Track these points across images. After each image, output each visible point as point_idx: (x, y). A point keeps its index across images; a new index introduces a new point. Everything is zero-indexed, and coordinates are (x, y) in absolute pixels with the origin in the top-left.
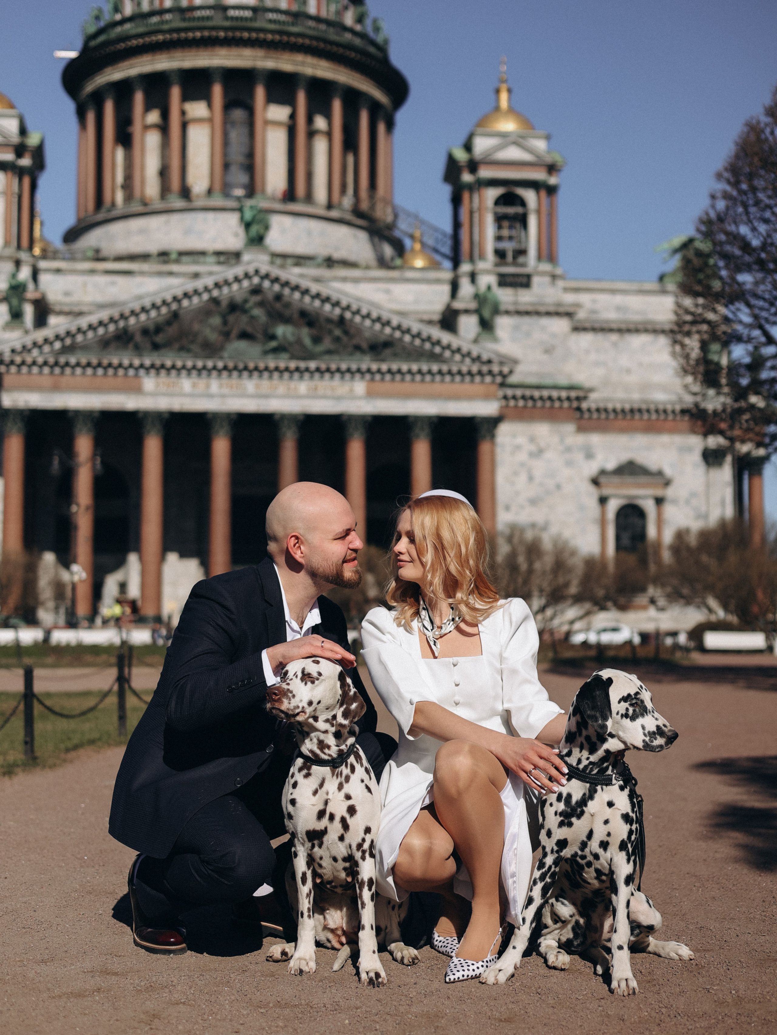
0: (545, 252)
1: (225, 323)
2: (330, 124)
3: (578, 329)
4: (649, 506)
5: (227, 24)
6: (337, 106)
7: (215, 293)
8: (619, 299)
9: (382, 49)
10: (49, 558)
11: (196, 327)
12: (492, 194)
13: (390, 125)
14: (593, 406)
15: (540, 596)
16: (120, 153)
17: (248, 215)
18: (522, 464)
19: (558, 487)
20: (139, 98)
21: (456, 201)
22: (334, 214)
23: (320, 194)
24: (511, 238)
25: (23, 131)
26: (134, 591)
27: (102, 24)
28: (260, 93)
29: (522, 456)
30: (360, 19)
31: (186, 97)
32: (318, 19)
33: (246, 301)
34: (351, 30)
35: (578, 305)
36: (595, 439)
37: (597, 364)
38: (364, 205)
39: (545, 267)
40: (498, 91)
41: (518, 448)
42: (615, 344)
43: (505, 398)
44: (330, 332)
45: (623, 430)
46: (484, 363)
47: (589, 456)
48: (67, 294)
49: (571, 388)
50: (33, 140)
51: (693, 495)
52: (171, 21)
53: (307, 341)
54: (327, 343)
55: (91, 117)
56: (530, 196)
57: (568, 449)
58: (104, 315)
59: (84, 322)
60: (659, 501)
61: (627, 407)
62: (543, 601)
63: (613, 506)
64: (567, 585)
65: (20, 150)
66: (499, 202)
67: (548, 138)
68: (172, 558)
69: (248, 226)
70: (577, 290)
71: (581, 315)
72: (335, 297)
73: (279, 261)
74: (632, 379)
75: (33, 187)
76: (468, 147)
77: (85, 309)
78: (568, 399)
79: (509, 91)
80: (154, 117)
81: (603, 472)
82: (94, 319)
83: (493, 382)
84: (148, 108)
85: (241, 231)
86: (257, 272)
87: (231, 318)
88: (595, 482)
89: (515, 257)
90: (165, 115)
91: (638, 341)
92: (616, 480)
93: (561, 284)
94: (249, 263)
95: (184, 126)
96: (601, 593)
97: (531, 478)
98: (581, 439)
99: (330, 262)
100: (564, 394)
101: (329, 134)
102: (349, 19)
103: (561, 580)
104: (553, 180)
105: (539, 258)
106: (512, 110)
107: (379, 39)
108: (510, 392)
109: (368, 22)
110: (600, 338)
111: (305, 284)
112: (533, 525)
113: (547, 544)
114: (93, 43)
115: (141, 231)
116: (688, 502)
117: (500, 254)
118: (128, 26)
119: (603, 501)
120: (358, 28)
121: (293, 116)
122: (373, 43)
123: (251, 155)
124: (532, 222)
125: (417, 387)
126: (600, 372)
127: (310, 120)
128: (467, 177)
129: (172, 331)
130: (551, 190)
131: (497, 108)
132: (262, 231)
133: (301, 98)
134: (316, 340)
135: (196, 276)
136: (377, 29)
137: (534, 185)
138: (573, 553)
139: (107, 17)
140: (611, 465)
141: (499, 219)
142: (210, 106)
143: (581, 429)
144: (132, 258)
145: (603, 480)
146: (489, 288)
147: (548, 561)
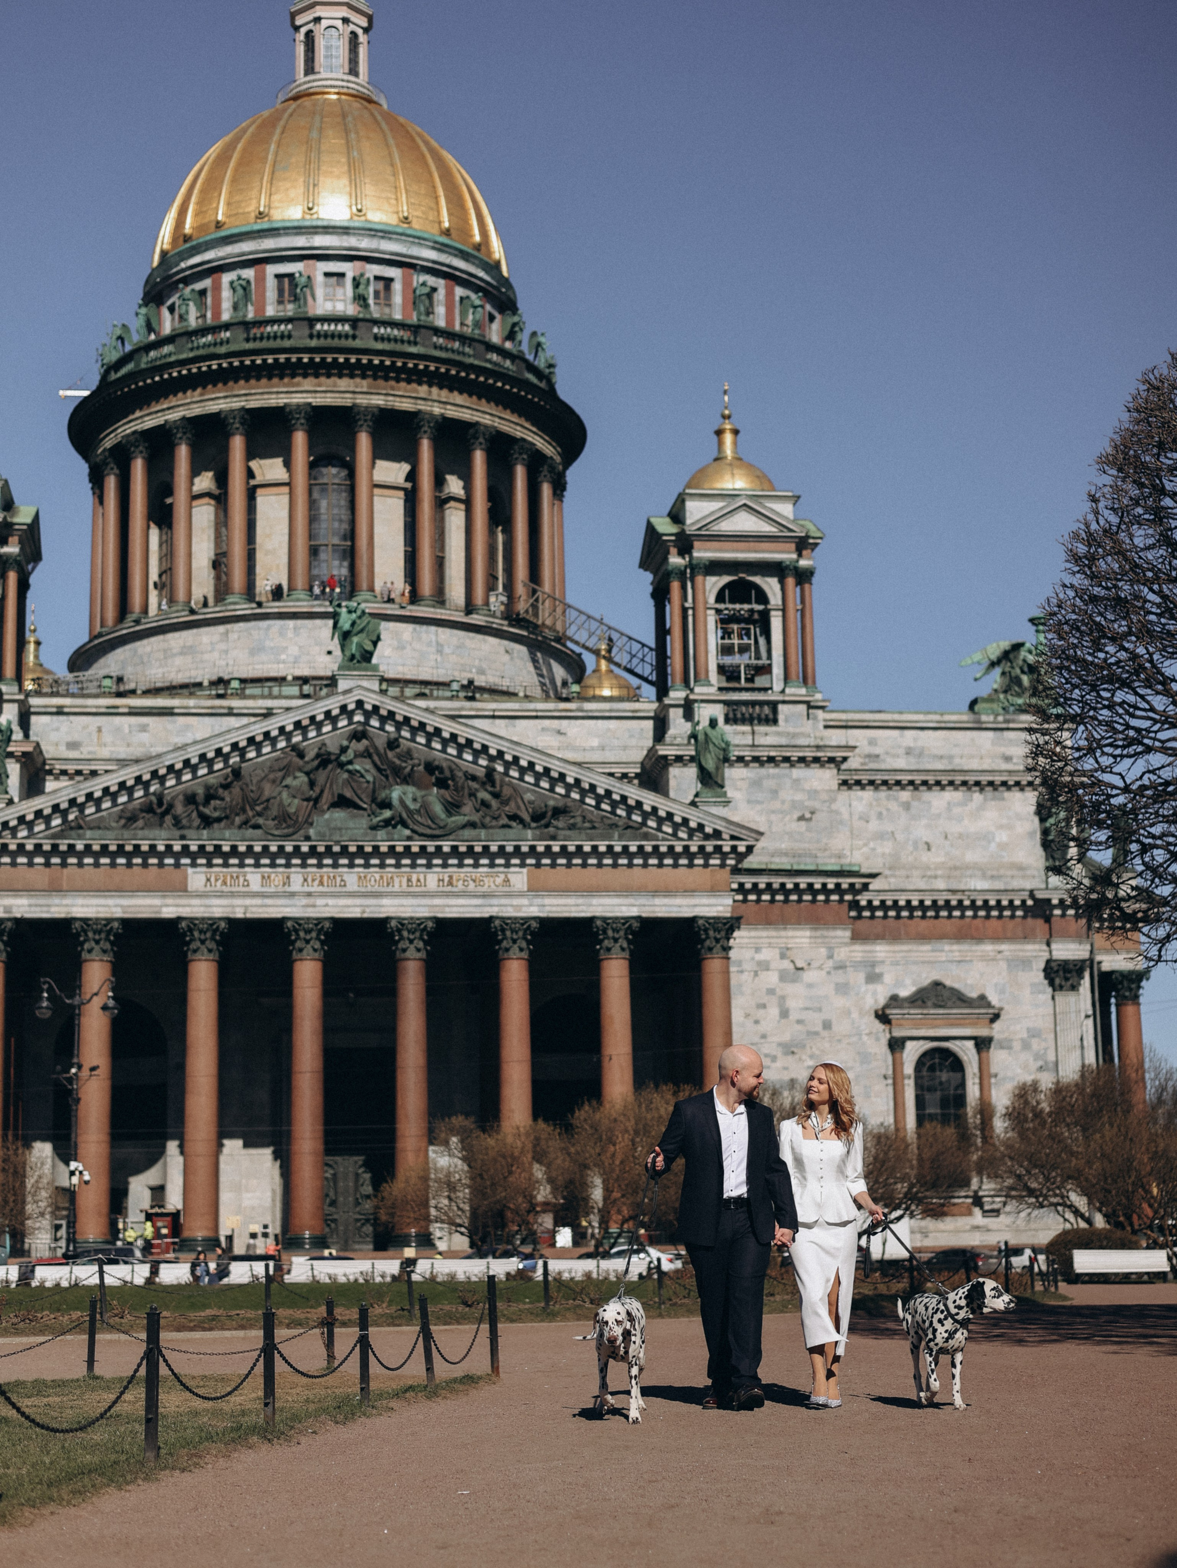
0: (794, 671)
1: (312, 784)
2: (468, 487)
3: (848, 784)
4: (967, 1052)
5: (314, 343)
6: (479, 458)
7: (297, 739)
8: (909, 738)
9: (546, 376)
10: (43, 1150)
11: (268, 790)
12: (713, 584)
13: (559, 488)
14: (877, 900)
16: (154, 534)
17: (345, 622)
18: (771, 992)
19: (827, 1025)
20: (183, 452)
21: (660, 595)
22: (476, 619)
23: (456, 591)
24: (743, 649)
25: (8, 504)
26: (174, 1201)
27: (128, 348)
28: (364, 441)
29: (771, 978)
31: (254, 452)
32: (449, 335)
33: (344, 750)
34: (498, 350)
35: (849, 748)
36: (881, 950)
37: (880, 836)
38: (522, 606)
39: (797, 691)
40: (719, 433)
41: (764, 966)
42: (907, 806)
43: (741, 889)
44: (472, 795)
45: (923, 938)
46: (707, 837)
47: (873, 978)
48: (73, 745)
49: (841, 873)
50: (23, 515)
51: (1034, 1033)
52: (228, 341)
53: (438, 809)
54: (468, 812)
55: (111, 483)
56: (771, 586)
57: (841, 967)
58: (128, 775)
59: (96, 787)
60: (982, 1044)
61: (928, 900)
63: (912, 1052)
65: (2, 533)
66: (724, 594)
67: (795, 499)
68: (233, 1146)
69: (346, 636)
70: (845, 725)
71: (854, 762)
72: (479, 740)
73: (394, 691)
74: (935, 858)
75: (23, 587)
76: (677, 516)
77: (99, 767)
78: (838, 889)
79: (736, 432)
80: (205, 482)
81: (893, 1001)
82: (112, 781)
83: (723, 865)
84: (196, 469)
85: (335, 645)
86: (360, 704)
87: (321, 777)
88: (882, 1017)
89: (750, 680)
90: (222, 479)
91: (940, 800)
92: (915, 1011)
93: (821, 717)
94: (347, 692)
95: (251, 495)
96: (901, 1188)
97: (784, 1014)
98: (859, 951)
99: (471, 690)
100: (831, 883)
101: (468, 502)
102: (495, 334)
104: (805, 562)
105: (788, 677)
106: (740, 461)
107: (541, 363)
108: (748, 881)
109: (524, 337)
110: (882, 796)
111: (432, 722)
114: (113, 376)
115: (186, 651)
116: (1026, 1046)
117: (729, 673)
118: (166, 349)
119: (896, 1045)
121: (412, 476)
123: (351, 535)
124: (775, 625)
125: (607, 875)
126: (886, 848)
127: (439, 482)
128: (675, 560)
129: (230, 797)
130: (804, 577)
131: (719, 458)
132: (369, 647)
133: (426, 447)
134: (452, 807)
135: (268, 714)
136: (538, 347)
137: (777, 569)
139: (136, 337)
140: (906, 990)
141: (725, 622)
142: (288, 464)
143: (859, 936)
144: (172, 690)
145: (893, 1013)
146: (713, 723)
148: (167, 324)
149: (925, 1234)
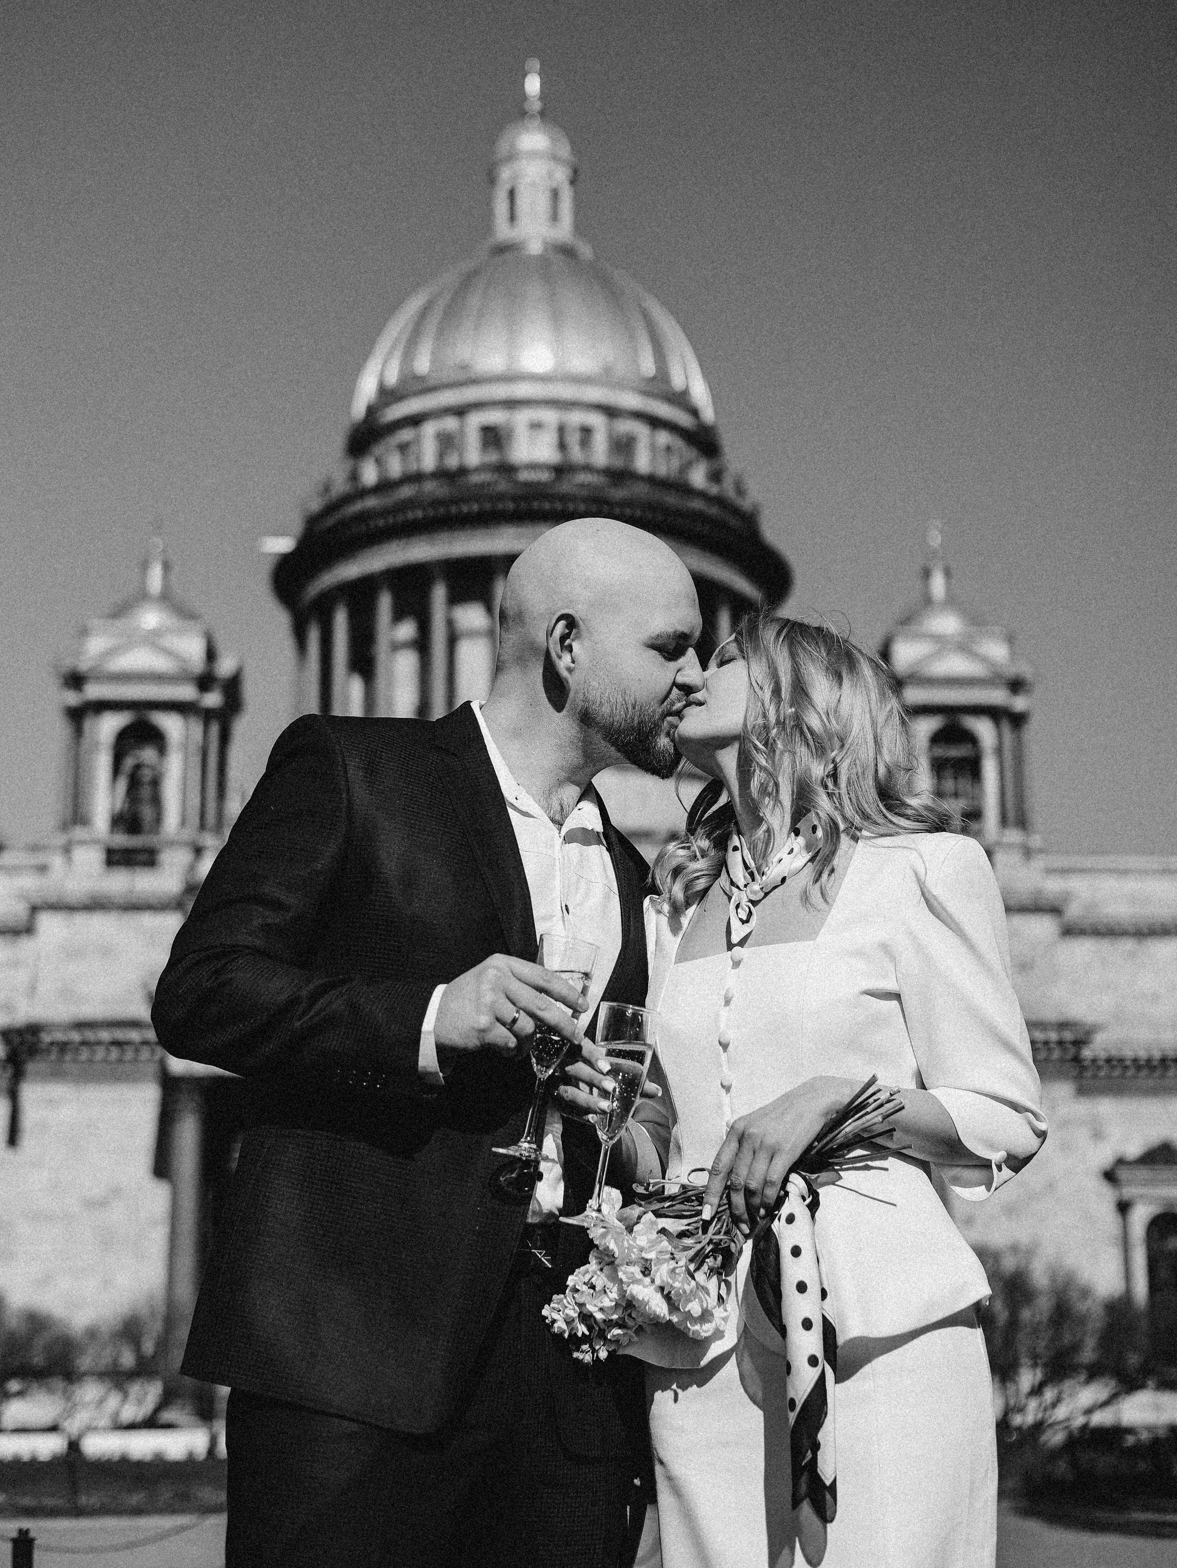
0: (1011, 815)
3: (1069, 931)
5: (517, 491)
8: (1131, 885)
12: (926, 726)
14: (1103, 1055)
15: (1035, 1365)
16: (356, 685)
19: (1051, 1186)
20: (385, 603)
24: (956, 795)
25: (211, 655)
27: (332, 497)
30: (716, 476)
31: (455, 598)
32: (652, 480)
34: (702, 495)
35: (1067, 897)
36: (1107, 1107)
37: (1103, 987)
39: (1013, 836)
40: (927, 574)
42: (1130, 956)
45: (1150, 1093)
47: (1098, 1135)
49: (1063, 1025)
50: (225, 667)
52: (433, 491)
55: (314, 636)
56: (984, 729)
57: (1065, 1124)
61: (1157, 1055)
62: (1039, 1375)
63: (1141, 1216)
64: (1076, 1347)
65: (205, 682)
66: (936, 739)
67: (1010, 640)
70: (1064, 872)
71: (1074, 911)
74: (1162, 1010)
75: (225, 738)
78: (1060, 1043)
79: (946, 572)
80: (406, 630)
81: (1120, 1162)
84: (398, 616)
88: (1110, 1176)
90: (424, 627)
92: (1143, 1173)
93: (1039, 863)
95: (453, 640)
96: (1133, 1360)
98: (1083, 1108)
102: (698, 477)
103: (1067, 1339)
104: (1019, 704)
105: (1004, 821)
106: (952, 602)
107: (746, 504)
109: (728, 480)
110: (1104, 946)
112: (1014, 1248)
113: (1040, 1277)
114: (319, 527)
118: (369, 499)
119: (1123, 1207)
120: (714, 490)
122: (736, 511)
124: (990, 769)
126: (1108, 1000)
130: (1018, 720)
131: (927, 601)
136: (740, 491)
137: (994, 713)
138: (1086, 1293)
140: (1134, 1149)
141: (939, 767)
142: (491, 609)
143: (1082, 1091)
145: (1123, 1174)
147: (1044, 1305)
148: (370, 474)
149: (1157, 1407)
